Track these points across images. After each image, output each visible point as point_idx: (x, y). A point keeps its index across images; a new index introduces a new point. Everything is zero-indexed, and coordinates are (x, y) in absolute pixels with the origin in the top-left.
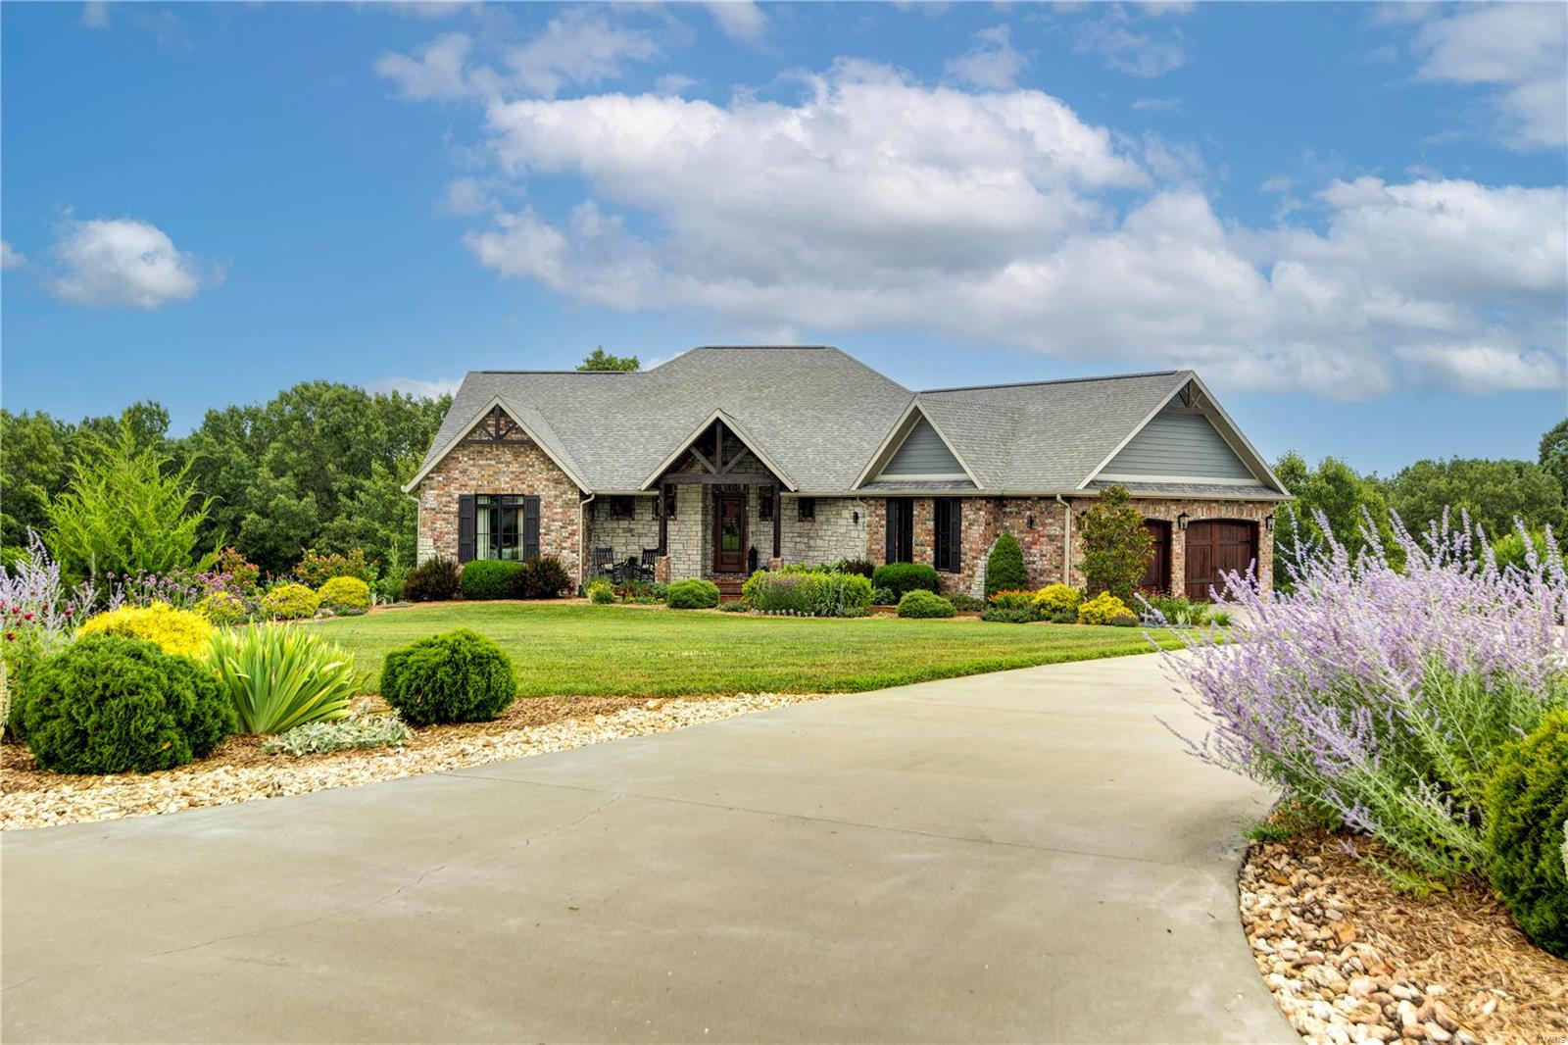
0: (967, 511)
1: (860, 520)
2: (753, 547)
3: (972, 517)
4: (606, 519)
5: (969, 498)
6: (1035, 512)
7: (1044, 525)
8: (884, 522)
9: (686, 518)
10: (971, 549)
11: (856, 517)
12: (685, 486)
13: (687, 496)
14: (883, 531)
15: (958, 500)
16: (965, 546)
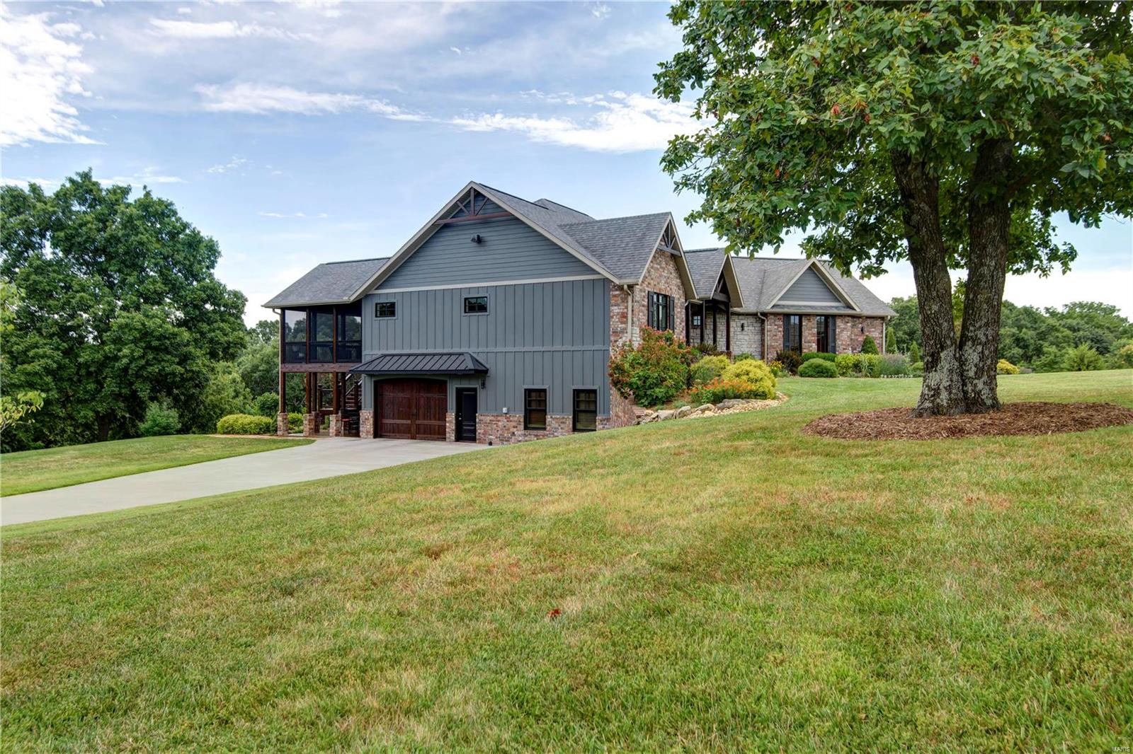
0: (839, 323)
1: (746, 328)
3: (842, 326)
5: (841, 316)
6: (865, 324)
7: (869, 332)
8: (781, 329)
10: (842, 344)
11: (742, 326)
14: (780, 334)
15: (834, 316)
16: (839, 342)
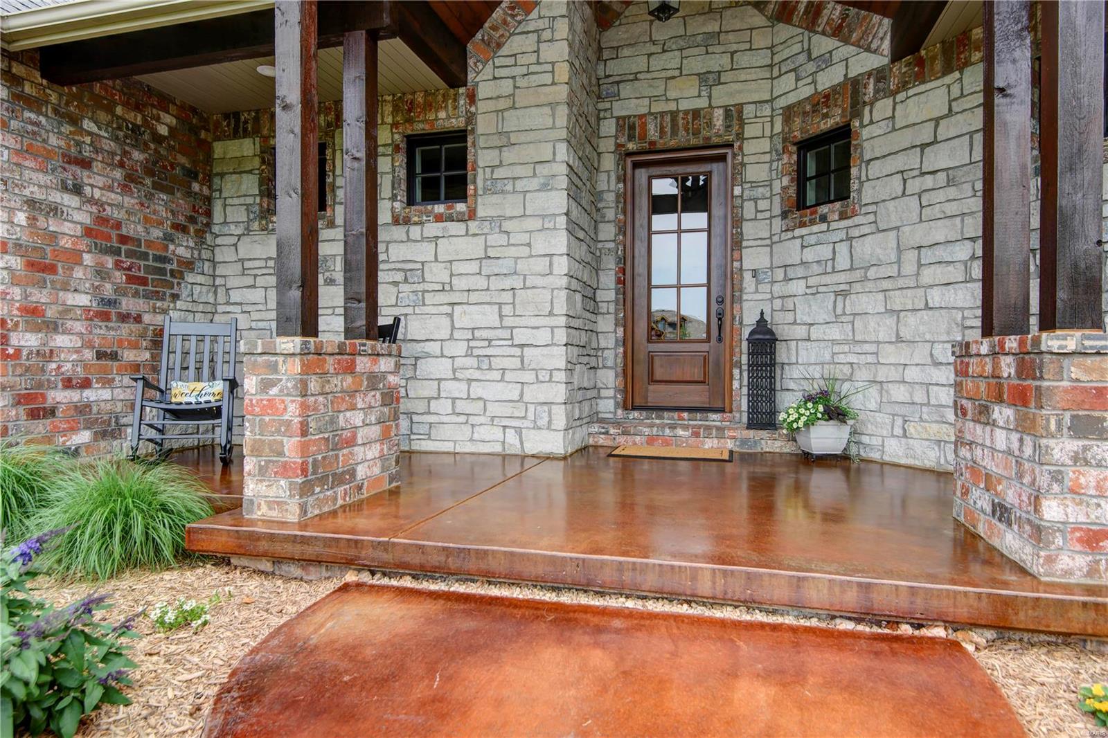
2: (762, 321)
4: (248, 231)
9: (510, 206)
12: (506, 87)
13: (512, 121)
